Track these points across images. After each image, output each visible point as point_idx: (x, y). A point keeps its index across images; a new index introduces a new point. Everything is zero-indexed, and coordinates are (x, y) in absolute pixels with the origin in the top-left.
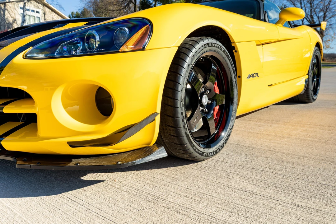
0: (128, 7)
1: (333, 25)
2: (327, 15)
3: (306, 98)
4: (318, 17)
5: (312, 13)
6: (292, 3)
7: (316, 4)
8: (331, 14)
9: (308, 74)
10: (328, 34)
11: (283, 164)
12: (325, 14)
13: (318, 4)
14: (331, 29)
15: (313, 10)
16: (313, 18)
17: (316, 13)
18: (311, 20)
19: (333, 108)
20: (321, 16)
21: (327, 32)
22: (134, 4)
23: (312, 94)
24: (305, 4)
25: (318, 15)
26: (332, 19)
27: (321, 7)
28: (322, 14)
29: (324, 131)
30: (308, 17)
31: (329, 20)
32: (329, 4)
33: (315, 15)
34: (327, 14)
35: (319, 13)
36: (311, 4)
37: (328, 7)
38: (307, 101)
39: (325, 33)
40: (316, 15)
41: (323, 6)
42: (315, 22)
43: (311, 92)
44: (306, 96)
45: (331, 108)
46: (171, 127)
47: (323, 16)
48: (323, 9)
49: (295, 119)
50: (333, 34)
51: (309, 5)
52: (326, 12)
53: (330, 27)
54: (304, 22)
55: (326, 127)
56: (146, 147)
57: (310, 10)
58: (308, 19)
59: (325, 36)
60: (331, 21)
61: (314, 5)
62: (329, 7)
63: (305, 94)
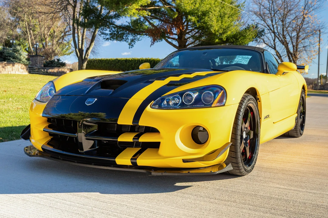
0: (65, 11)
1: (307, 47)
2: (300, 36)
3: (295, 133)
4: (291, 37)
5: (284, 32)
6: (262, 19)
7: (288, 22)
8: (305, 35)
9: (297, 113)
10: (302, 57)
11: (294, 176)
12: (297, 34)
13: (290, 23)
14: (305, 52)
15: (285, 29)
16: (285, 38)
17: (288, 33)
18: (283, 40)
19: (318, 142)
20: (294, 36)
21: (301, 54)
22: (73, 7)
23: (300, 129)
24: (277, 21)
25: (290, 35)
26: (306, 40)
27: (294, 26)
28: (294, 34)
29: (315, 158)
30: (280, 37)
31: (303, 41)
32: (302, 23)
33: (287, 34)
34: (300, 34)
35: (292, 33)
36: (282, 21)
37: (300, 27)
38: (296, 135)
39: (298, 56)
40: (289, 35)
41: (296, 25)
42: (288, 42)
43: (299, 128)
44: (295, 131)
45: (316, 142)
46: (233, 152)
47: (296, 37)
48: (296, 28)
49: (291, 150)
50: (307, 57)
51: (281, 23)
52: (299, 32)
53: (304, 49)
54: (276, 41)
55: (315, 156)
56: (219, 164)
57: (281, 29)
58: (280, 39)
59: (298, 60)
60: (305, 42)
61: (286, 24)
62: (302, 26)
63: (295, 130)
